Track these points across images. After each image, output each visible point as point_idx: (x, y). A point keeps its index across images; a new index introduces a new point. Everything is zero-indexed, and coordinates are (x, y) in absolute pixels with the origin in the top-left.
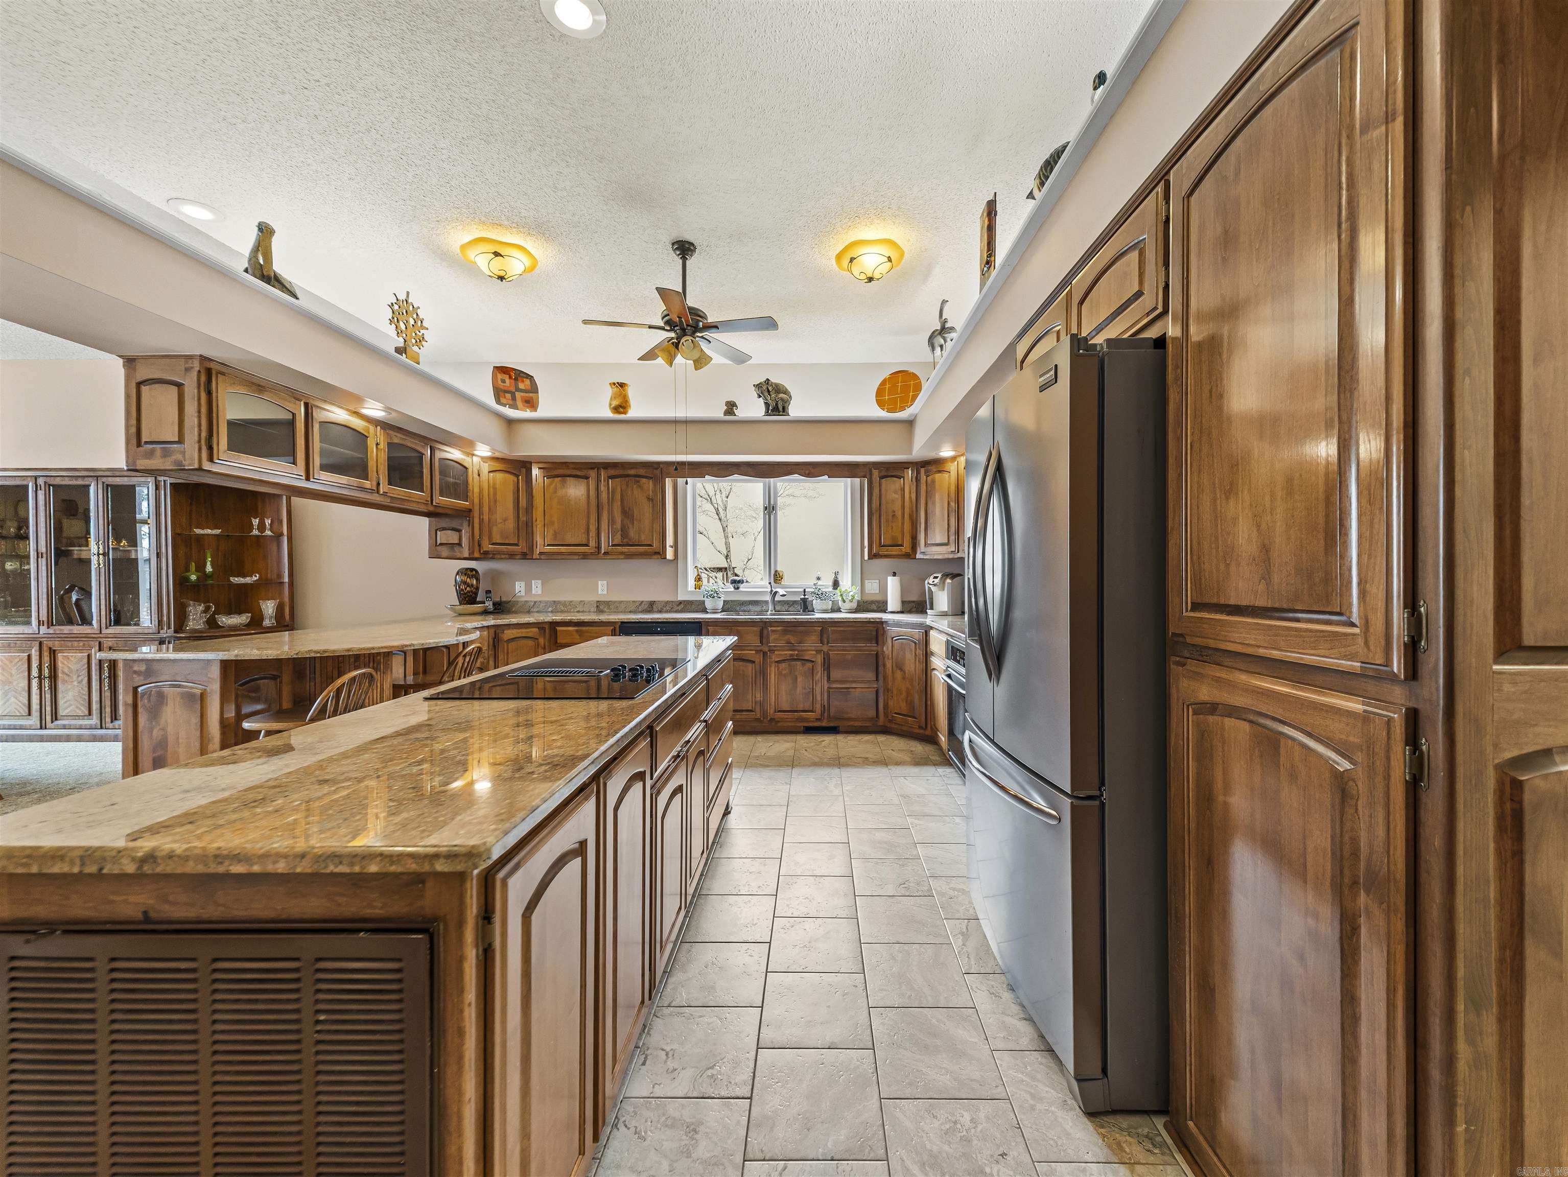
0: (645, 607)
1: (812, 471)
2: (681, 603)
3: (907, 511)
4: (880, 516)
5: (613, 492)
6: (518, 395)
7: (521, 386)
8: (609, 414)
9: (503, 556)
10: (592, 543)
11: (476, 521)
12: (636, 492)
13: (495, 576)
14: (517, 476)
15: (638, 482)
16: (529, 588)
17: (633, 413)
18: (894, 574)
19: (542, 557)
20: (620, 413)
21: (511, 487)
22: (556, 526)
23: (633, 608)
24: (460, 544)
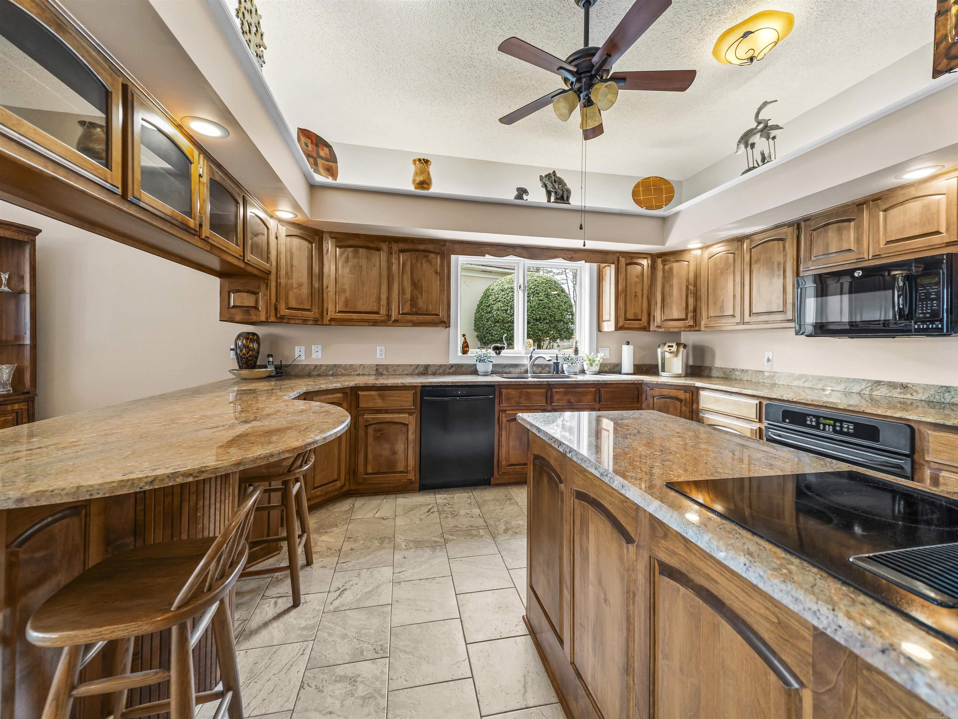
0: (421, 369)
1: (574, 255)
2: (452, 366)
3: (645, 292)
4: (626, 295)
5: (404, 264)
6: (320, 161)
7: (322, 153)
8: (410, 187)
9: (297, 322)
10: (383, 311)
11: (273, 284)
12: (425, 265)
13: (275, 340)
14: (311, 243)
15: (427, 256)
16: (308, 353)
17: (435, 189)
18: (628, 343)
19: (332, 323)
20: (423, 188)
21: (306, 253)
22: (348, 294)
23: (410, 370)
24: (256, 308)
